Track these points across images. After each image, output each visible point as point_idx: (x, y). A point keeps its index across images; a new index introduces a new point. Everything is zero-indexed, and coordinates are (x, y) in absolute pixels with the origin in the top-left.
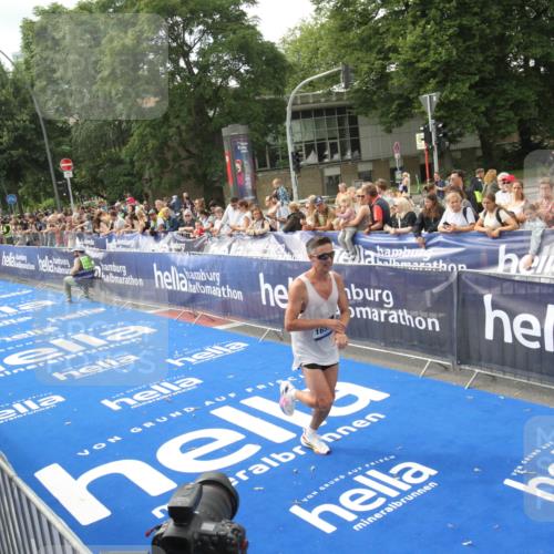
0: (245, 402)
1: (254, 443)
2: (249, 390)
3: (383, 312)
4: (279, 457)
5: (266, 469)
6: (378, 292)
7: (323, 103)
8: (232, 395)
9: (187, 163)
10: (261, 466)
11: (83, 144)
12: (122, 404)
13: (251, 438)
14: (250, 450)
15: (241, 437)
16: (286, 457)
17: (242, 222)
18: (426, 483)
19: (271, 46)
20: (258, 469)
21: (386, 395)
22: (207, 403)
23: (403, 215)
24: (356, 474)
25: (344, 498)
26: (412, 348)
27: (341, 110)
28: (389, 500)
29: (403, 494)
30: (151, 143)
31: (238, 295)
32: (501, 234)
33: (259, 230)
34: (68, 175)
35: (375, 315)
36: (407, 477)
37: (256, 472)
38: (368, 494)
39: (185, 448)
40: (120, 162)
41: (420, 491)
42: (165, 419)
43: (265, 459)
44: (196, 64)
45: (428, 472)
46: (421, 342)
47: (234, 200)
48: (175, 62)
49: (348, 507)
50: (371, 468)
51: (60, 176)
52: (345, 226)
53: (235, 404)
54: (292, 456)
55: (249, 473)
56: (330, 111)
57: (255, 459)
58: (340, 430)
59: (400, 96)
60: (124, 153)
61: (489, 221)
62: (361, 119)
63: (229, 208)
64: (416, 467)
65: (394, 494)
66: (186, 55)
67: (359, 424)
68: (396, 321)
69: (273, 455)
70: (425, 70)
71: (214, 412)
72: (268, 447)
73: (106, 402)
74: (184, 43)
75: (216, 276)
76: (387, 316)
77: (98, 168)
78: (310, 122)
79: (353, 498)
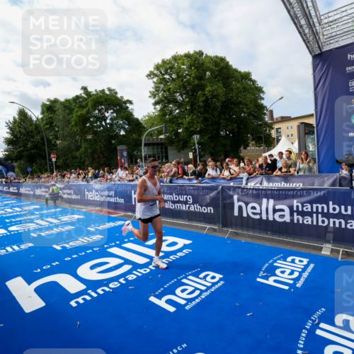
0: (124, 245)
1: (129, 264)
2: (126, 240)
3: (187, 206)
4: (142, 271)
5: (135, 277)
6: (185, 196)
7: (155, 141)
8: (118, 242)
9: (103, 160)
10: (132, 276)
11: (62, 150)
12: (63, 247)
13: (127, 262)
14: (127, 268)
15: (122, 261)
16: (145, 271)
17: (124, 175)
18: (218, 282)
19: (137, 120)
20: (131, 277)
21: (190, 242)
22: (106, 246)
23: (191, 171)
24: (182, 279)
25: (178, 291)
26: (200, 221)
27: (162, 144)
28: (202, 291)
29: (208, 288)
30: (89, 151)
31: (122, 201)
32: (231, 179)
33: (131, 178)
34: (54, 160)
35: (184, 207)
36: (208, 279)
37: (130, 279)
38: (191, 289)
39: (92, 268)
40: (76, 158)
41: (217, 286)
42: (83, 253)
43: (134, 272)
44: (109, 124)
45: (218, 276)
46: (204, 218)
47: (122, 167)
48: (101, 123)
49: (180, 296)
50: (190, 275)
51: (50, 160)
52: (167, 175)
53: (119, 246)
54: (148, 270)
55: (126, 280)
56: (158, 144)
57: (129, 272)
58: (171, 257)
59: (183, 140)
60: (78, 154)
61: (226, 173)
62: (169, 147)
63: (119, 169)
64: (212, 274)
65: (204, 288)
66: (105, 120)
67: (180, 254)
68: (193, 209)
69: (139, 270)
70: (192, 131)
71: (108, 250)
72: (136, 266)
73: (55, 246)
74: (105, 116)
75: (112, 193)
76: (189, 208)
77: (67, 160)
78: (151, 147)
79: (183, 291)
